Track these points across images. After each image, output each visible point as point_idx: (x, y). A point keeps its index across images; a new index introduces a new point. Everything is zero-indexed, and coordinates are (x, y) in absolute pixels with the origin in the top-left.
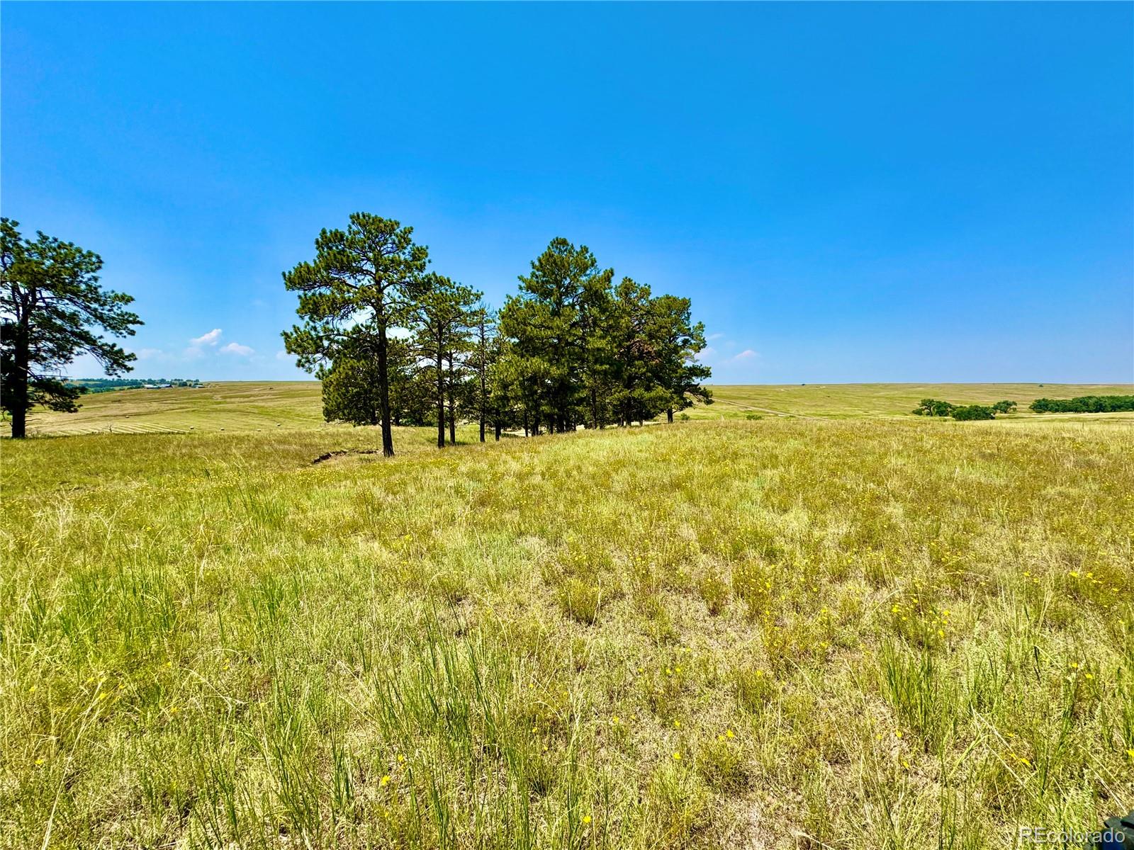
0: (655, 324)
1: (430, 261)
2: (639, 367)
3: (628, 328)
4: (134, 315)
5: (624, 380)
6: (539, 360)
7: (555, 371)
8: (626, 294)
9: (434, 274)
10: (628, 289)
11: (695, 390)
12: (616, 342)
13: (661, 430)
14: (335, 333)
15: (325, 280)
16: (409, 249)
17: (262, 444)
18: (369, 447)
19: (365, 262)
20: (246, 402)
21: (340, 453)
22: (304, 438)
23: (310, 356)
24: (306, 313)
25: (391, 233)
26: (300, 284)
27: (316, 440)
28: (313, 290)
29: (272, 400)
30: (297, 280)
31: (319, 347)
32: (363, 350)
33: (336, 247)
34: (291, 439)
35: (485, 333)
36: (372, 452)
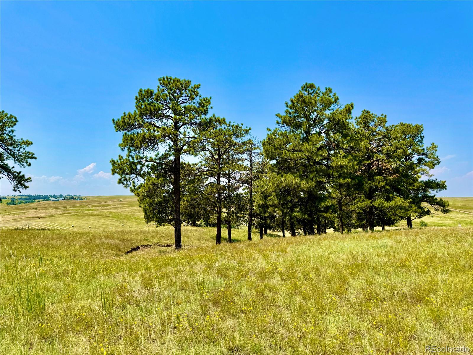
0: (391, 145)
1: (212, 108)
2: (379, 181)
3: (367, 149)
4: (32, 153)
5: (365, 192)
6: (292, 176)
7: (304, 185)
8: (365, 123)
9: (214, 116)
10: (367, 119)
11: (432, 200)
12: (356, 160)
13: (401, 235)
14: (144, 159)
15: (140, 123)
16: (198, 99)
17: (95, 239)
18: (168, 242)
19: (168, 110)
20: (106, 209)
21: (147, 246)
22: (124, 235)
23: (127, 176)
24: (125, 146)
25: (186, 89)
26: (123, 127)
27: (132, 236)
28: (133, 131)
29: (121, 208)
30: (121, 124)
31: (133, 169)
32: (163, 171)
33: (148, 101)
34: (115, 235)
35: (252, 158)
36: (170, 246)
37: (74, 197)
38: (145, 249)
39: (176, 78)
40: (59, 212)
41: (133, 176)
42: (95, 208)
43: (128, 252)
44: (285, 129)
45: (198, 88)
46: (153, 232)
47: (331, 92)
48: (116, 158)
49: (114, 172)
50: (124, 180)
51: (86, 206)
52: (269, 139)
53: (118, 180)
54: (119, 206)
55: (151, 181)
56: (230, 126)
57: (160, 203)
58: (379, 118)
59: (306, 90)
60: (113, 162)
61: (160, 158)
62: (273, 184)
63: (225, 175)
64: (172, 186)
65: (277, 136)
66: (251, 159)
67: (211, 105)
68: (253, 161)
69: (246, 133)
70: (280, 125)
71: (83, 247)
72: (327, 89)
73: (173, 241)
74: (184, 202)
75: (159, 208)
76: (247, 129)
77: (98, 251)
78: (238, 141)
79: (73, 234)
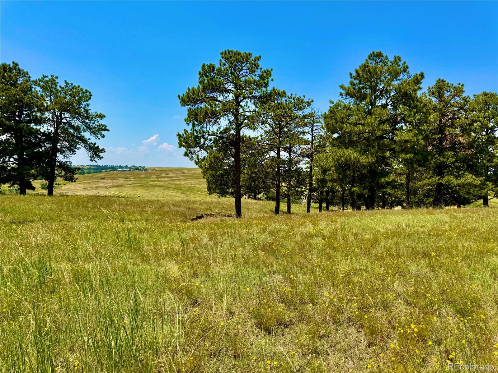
2: (449, 157)
6: (351, 151)
7: (364, 159)
9: (274, 89)
10: (442, 89)
14: (207, 134)
15: (203, 99)
16: (258, 72)
17: (164, 206)
18: (230, 212)
19: (230, 84)
20: (169, 181)
21: (210, 215)
22: (190, 204)
23: (192, 150)
24: (190, 121)
25: (247, 62)
26: (188, 102)
27: (197, 205)
28: (197, 105)
29: (184, 180)
30: (186, 99)
31: (197, 143)
32: (225, 145)
33: (211, 75)
34: (182, 204)
35: (314, 131)
36: (231, 216)
37: (139, 168)
38: (209, 218)
39: (237, 51)
40: (126, 182)
41: (197, 149)
42: (160, 179)
43: (193, 220)
44: (348, 101)
45: (258, 60)
46: (216, 202)
47: (400, 60)
48: (182, 133)
49: (181, 145)
50: (189, 153)
51: (150, 178)
52: (331, 112)
53: (184, 153)
54: (182, 178)
55: (213, 155)
56: (291, 98)
57: (222, 175)
58: (455, 87)
59: (373, 59)
60: (179, 135)
61: (221, 132)
62: (333, 159)
63: (286, 149)
64: (233, 159)
65: (340, 109)
66: (312, 131)
67: (272, 77)
68: (315, 134)
69: (308, 106)
70: (344, 97)
71: (154, 213)
72: (395, 58)
73: (233, 213)
74: (244, 175)
75: (221, 180)
76: (310, 101)
77: (167, 217)
78: (300, 113)
79: (144, 202)
